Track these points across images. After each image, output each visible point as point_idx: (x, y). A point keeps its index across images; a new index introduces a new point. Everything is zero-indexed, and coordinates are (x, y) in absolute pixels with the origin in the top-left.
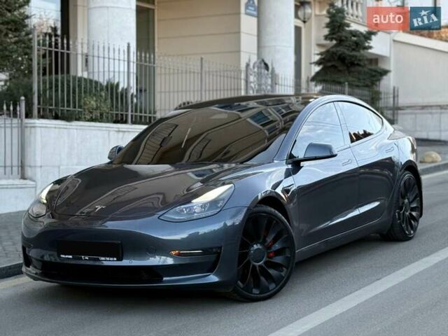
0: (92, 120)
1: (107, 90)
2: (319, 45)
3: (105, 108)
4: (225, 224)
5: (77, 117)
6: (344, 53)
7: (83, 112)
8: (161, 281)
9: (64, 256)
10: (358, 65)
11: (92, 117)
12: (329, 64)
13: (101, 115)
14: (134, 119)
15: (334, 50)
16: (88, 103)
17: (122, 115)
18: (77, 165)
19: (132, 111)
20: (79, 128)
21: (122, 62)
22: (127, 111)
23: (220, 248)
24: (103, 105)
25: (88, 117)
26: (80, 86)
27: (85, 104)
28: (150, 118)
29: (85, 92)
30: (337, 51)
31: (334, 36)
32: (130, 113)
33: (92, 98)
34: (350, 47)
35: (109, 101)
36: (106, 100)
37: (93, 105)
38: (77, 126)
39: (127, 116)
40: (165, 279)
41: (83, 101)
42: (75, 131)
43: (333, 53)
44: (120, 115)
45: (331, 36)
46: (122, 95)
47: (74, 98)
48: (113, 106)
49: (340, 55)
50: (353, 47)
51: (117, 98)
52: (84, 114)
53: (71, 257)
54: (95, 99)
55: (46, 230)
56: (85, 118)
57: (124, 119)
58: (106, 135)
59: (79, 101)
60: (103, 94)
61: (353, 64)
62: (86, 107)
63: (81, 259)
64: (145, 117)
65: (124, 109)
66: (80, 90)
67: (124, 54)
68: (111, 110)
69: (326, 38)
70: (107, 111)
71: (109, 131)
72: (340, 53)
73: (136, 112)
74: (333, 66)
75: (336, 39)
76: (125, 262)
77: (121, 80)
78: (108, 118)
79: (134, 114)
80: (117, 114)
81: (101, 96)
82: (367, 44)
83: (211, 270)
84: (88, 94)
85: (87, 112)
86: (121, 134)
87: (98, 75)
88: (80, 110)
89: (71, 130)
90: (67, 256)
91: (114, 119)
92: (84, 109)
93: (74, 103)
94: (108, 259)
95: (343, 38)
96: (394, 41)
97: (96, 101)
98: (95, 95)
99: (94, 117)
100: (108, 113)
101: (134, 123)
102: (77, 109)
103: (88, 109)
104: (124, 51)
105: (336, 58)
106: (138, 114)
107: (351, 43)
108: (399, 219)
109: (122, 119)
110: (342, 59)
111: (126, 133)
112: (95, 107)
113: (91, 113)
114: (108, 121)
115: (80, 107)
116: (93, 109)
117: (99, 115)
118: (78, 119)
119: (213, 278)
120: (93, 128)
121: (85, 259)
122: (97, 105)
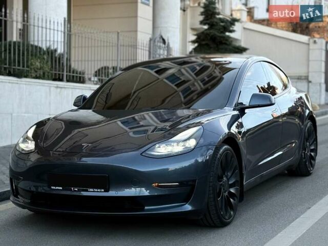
0: (36, 78)
1: (48, 54)
2: (193, 29)
3: (47, 69)
4: (197, 161)
5: (25, 74)
6: (215, 35)
7: (30, 71)
8: (143, 210)
9: (54, 188)
10: (225, 44)
11: (36, 76)
12: (204, 43)
13: (44, 73)
14: (68, 78)
15: (208, 32)
16: (34, 64)
17: (59, 74)
18: (25, 113)
19: (67, 72)
20: (27, 83)
21: (59, 33)
22: (63, 71)
23: (194, 181)
24: (45, 66)
25: (34, 75)
26: (28, 50)
27: (32, 64)
28: (80, 77)
29: (32, 55)
30: (211, 33)
31: (208, 22)
32: (65, 74)
33: (37, 60)
34: (219, 30)
35: (50, 63)
36: (47, 62)
37: (37, 66)
38: (26, 82)
39: (63, 75)
40: (146, 208)
41: (30, 62)
42: (24, 86)
43: (207, 34)
44: (57, 75)
45: (205, 22)
46: (59, 59)
47: (23, 59)
48: (52, 67)
49: (212, 36)
50: (222, 30)
51: (56, 61)
52: (31, 73)
53: (61, 188)
54: (39, 60)
55: (36, 164)
56: (31, 76)
57: (61, 78)
58: (48, 90)
59: (27, 62)
60: (45, 57)
61: (221, 43)
62: (32, 67)
63: (71, 190)
64: (77, 76)
65: (61, 70)
66: (28, 53)
67: (61, 26)
68: (51, 70)
69: (202, 23)
70: (48, 70)
71: (50, 86)
72: (212, 34)
73: (70, 72)
74: (207, 44)
75: (209, 24)
76: (112, 193)
77: (59, 47)
78: (48, 76)
79: (68, 74)
80: (55, 74)
81: (44, 59)
82: (231, 29)
83: (186, 200)
84: (34, 57)
85: (33, 71)
86: (59, 90)
87: (42, 43)
88: (27, 69)
89: (22, 85)
90: (57, 188)
91: (54, 77)
92: (31, 69)
93: (23, 63)
94: (96, 190)
95: (215, 23)
96: (244, 28)
97: (40, 62)
98: (39, 58)
99: (38, 75)
100: (49, 73)
101: (68, 81)
102: (26, 68)
103: (34, 68)
104: (61, 24)
105: (209, 38)
106: (71, 74)
107: (221, 27)
108: (305, 158)
109: (59, 78)
110: (213, 39)
111: (63, 89)
112: (39, 67)
113: (36, 72)
114: (48, 79)
115: (28, 67)
116: (37, 69)
117: (42, 74)
118: (26, 77)
119: (188, 207)
120: (37, 84)
121: (75, 191)
122: (41, 65)
